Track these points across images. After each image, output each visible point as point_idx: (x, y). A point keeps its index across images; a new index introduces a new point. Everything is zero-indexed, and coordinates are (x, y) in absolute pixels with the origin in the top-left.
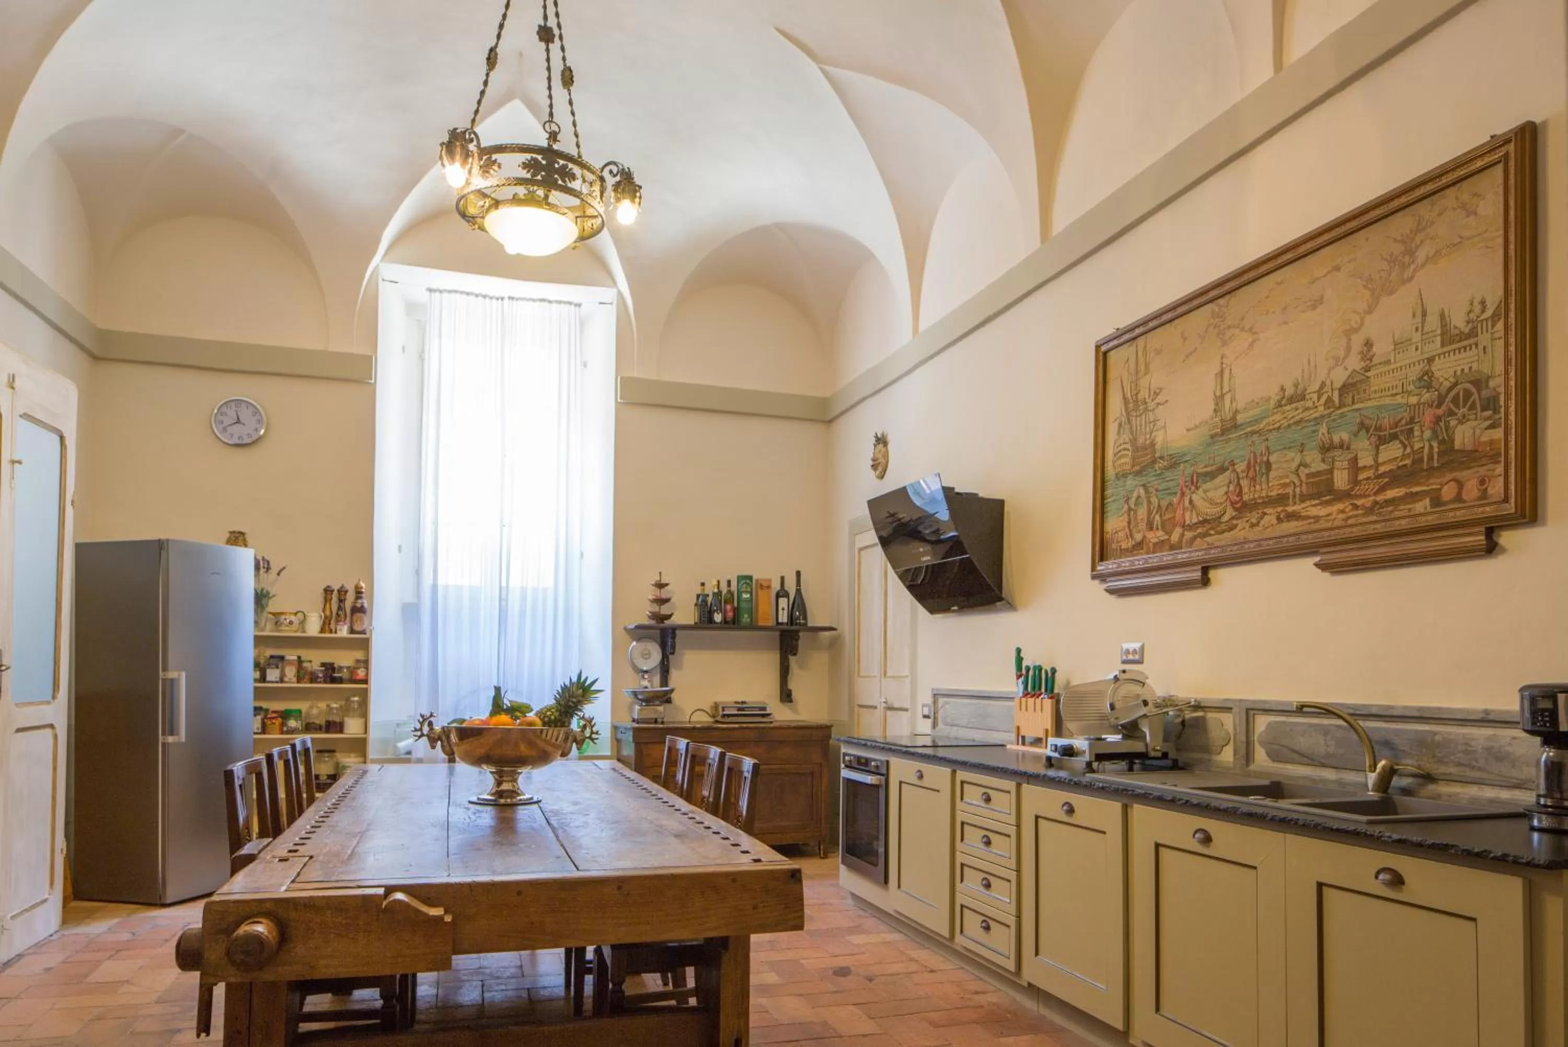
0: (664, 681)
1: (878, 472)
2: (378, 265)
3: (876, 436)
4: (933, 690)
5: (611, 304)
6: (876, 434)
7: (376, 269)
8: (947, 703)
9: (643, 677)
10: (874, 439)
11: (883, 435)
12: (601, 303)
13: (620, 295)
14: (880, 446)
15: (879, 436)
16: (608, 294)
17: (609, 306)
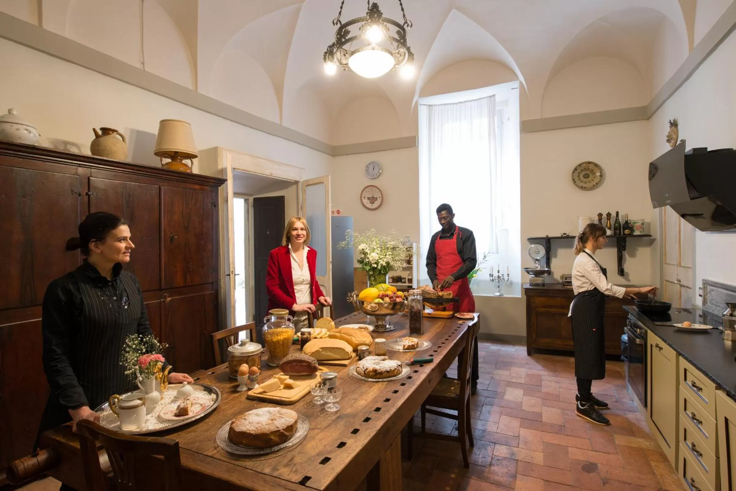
0: (548, 264)
1: (671, 144)
2: (417, 100)
3: (670, 122)
4: (703, 280)
5: (517, 88)
6: (670, 121)
7: (417, 102)
8: (712, 290)
9: (535, 262)
10: (669, 125)
11: (674, 120)
12: (513, 89)
13: (521, 83)
14: (673, 127)
15: (672, 122)
16: (516, 84)
17: (517, 89)
